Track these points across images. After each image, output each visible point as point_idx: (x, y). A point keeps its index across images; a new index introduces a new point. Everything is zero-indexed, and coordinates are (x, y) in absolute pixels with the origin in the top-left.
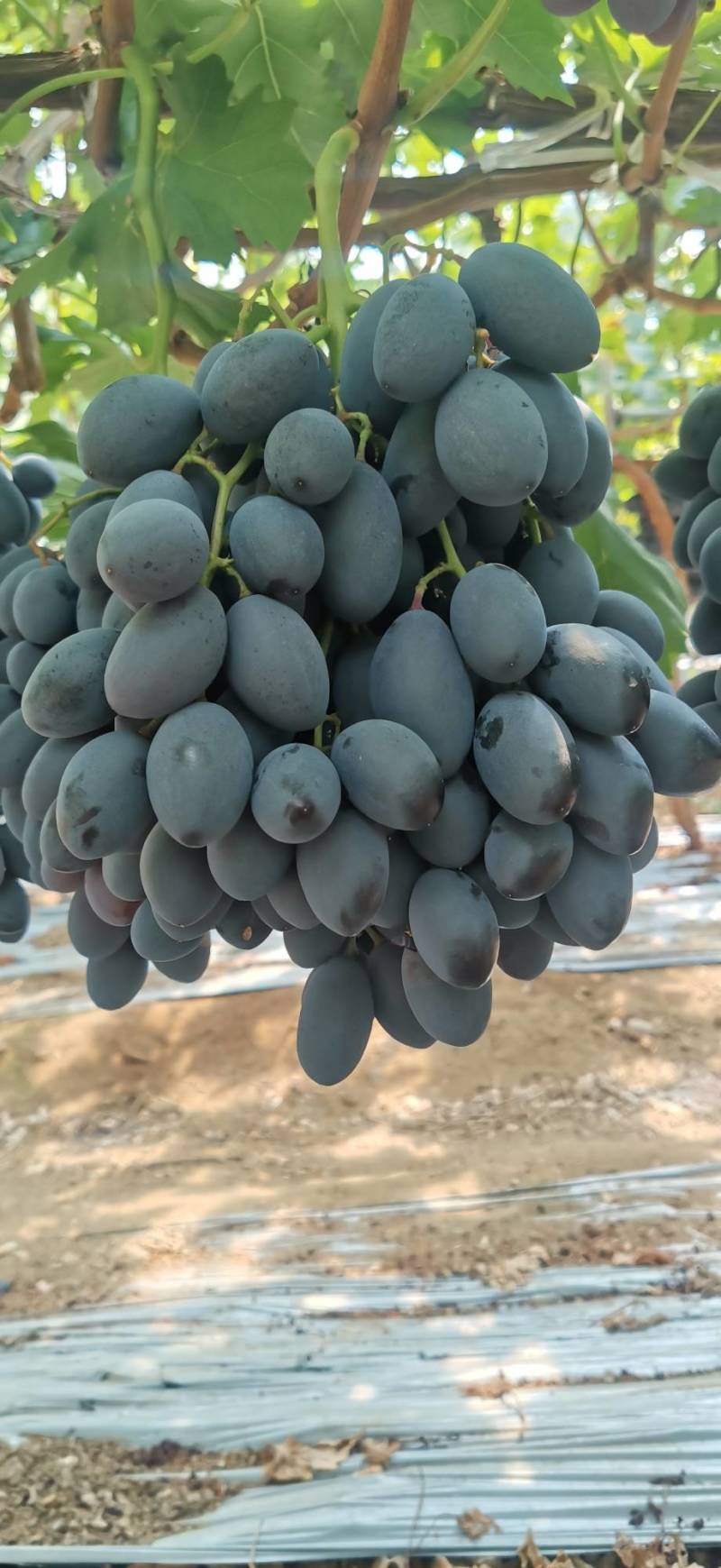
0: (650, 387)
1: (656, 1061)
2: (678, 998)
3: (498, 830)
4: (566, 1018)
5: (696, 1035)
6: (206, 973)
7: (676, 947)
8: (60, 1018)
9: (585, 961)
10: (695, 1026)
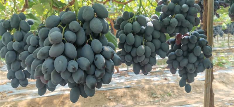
0: (112, 9)
1: (113, 102)
2: (116, 93)
3: (97, 70)
4: (101, 97)
5: (119, 98)
6: (46, 93)
7: (116, 86)
8: (21, 101)
9: (103, 89)
10: (118, 97)
